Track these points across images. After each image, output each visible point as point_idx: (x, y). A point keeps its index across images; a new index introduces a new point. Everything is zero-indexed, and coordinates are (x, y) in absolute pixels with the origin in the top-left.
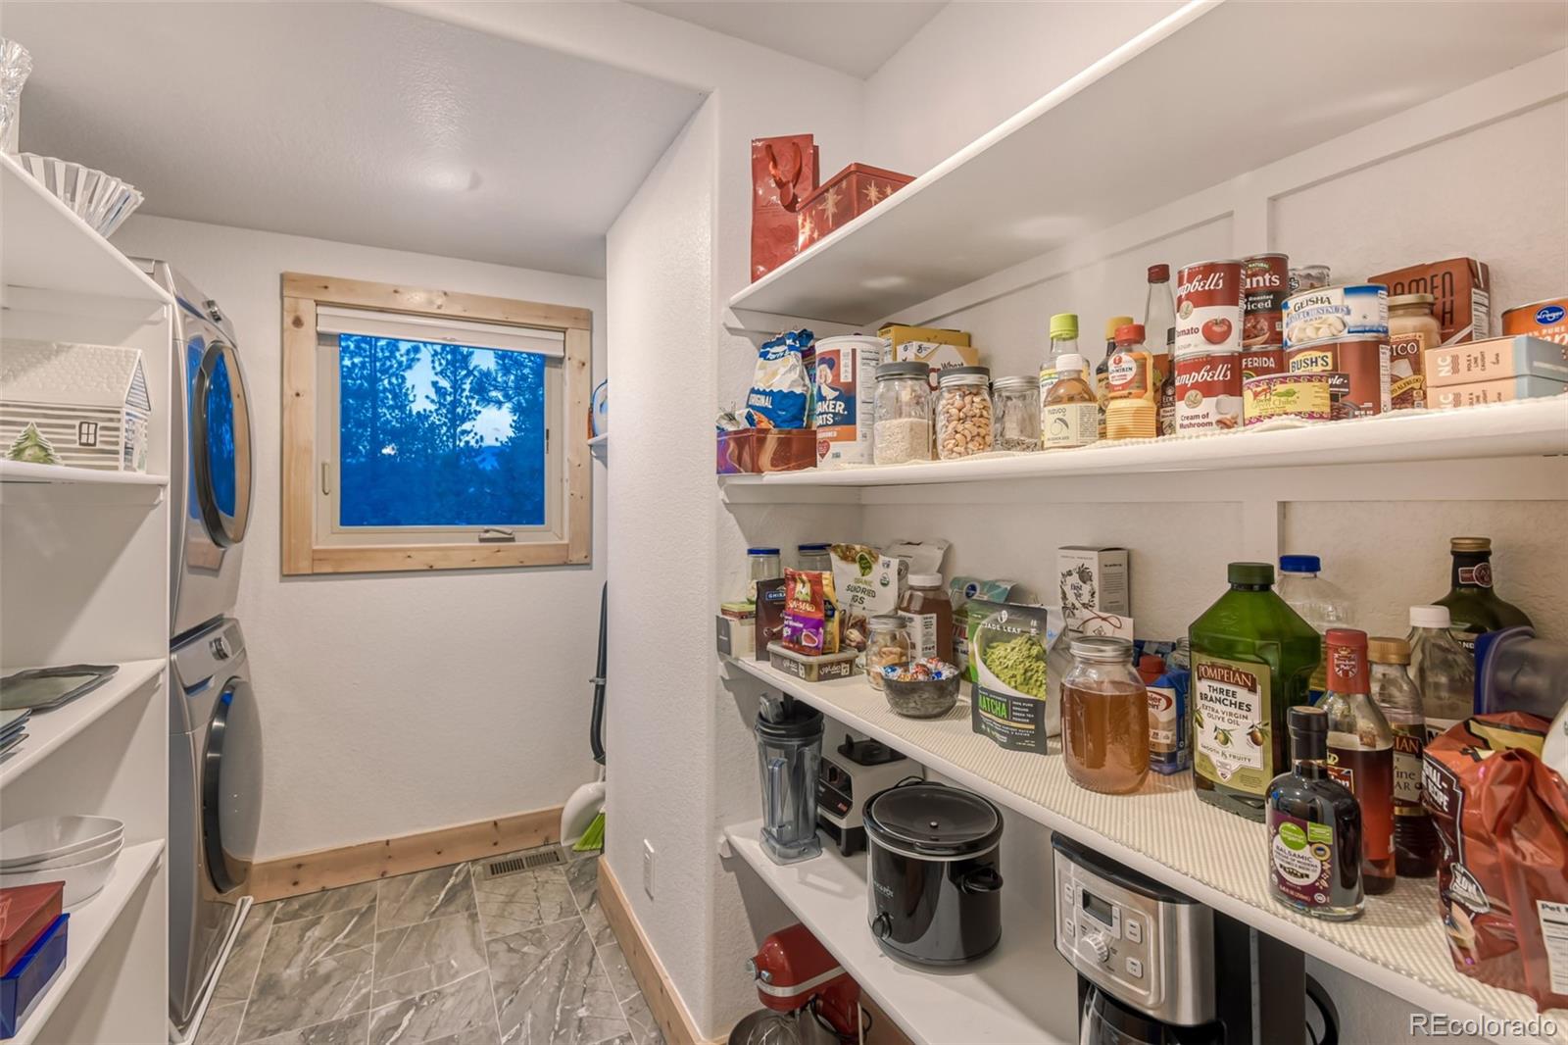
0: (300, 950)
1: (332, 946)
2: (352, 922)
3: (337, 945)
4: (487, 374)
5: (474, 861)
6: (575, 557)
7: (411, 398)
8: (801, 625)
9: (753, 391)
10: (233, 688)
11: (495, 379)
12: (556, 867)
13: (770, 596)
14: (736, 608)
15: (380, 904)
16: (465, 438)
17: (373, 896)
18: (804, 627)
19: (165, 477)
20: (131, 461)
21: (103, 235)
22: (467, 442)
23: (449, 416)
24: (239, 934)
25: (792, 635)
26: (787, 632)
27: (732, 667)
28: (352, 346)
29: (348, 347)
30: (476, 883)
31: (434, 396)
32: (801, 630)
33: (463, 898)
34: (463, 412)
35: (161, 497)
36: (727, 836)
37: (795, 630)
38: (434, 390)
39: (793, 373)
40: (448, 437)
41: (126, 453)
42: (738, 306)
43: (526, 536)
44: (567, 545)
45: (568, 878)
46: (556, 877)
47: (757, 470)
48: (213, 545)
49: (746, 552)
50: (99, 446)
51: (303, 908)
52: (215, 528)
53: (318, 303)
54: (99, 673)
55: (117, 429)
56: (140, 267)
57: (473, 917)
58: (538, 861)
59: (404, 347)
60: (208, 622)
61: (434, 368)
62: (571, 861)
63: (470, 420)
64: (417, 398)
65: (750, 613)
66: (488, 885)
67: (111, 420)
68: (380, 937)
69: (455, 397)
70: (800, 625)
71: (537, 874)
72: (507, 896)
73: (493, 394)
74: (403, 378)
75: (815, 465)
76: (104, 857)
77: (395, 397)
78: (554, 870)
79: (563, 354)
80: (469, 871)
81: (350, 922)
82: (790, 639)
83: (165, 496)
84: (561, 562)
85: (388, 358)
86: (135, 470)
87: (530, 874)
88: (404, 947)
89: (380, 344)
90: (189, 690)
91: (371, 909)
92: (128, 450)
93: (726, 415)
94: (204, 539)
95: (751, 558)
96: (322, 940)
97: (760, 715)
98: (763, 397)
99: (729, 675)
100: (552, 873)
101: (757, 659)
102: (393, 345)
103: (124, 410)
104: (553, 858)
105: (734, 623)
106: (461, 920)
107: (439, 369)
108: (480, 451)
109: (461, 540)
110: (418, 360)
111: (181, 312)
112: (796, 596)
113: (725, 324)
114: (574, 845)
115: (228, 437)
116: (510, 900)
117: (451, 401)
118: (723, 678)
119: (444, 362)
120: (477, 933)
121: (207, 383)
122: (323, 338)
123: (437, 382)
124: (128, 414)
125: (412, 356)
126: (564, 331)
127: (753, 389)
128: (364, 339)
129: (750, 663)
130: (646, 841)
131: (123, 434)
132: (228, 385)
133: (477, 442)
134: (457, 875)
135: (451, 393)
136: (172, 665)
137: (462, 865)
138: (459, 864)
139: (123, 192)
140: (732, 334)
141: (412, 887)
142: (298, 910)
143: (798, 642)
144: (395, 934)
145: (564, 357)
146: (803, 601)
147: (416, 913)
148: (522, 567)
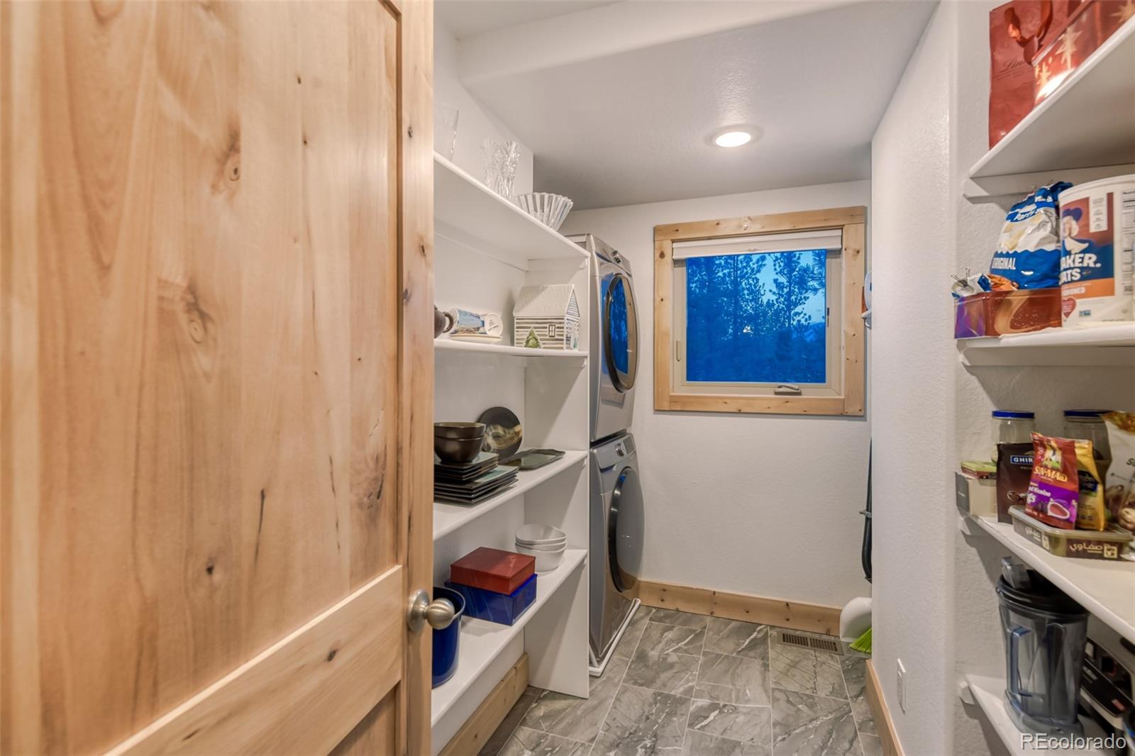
0: (660, 642)
1: (677, 647)
2: (690, 638)
3: (680, 648)
4: (806, 270)
5: (772, 627)
6: (851, 410)
7: (762, 292)
8: (1048, 494)
9: (997, 255)
10: (626, 473)
11: (812, 272)
12: (833, 655)
13: (1016, 460)
14: (974, 467)
15: (708, 632)
16: (797, 318)
17: (704, 626)
18: (1051, 497)
19: (587, 352)
20: (569, 344)
21: (554, 228)
22: (799, 321)
23: (786, 303)
24: (632, 619)
25: (1037, 502)
26: (1031, 499)
27: (971, 523)
28: (723, 262)
29: (721, 263)
30: (771, 643)
31: (775, 290)
32: (1047, 499)
33: (760, 650)
34: (796, 299)
35: (585, 363)
36: (968, 682)
37: (1041, 498)
38: (775, 285)
39: (1042, 230)
40: (784, 319)
41: (567, 340)
42: (978, 176)
43: (811, 392)
44: (844, 400)
45: (843, 667)
46: (832, 662)
47: (991, 332)
48: (615, 389)
49: (991, 414)
50: (556, 337)
51: (666, 617)
52: (616, 381)
53: (673, 241)
54: (557, 454)
55: (563, 328)
56: (571, 240)
57: (766, 666)
58: (819, 645)
59: (755, 258)
60: (618, 432)
61: (775, 269)
62: (847, 655)
63: (801, 304)
64: (766, 292)
65: (991, 474)
66: (779, 647)
67: (560, 323)
68: (705, 654)
69: (790, 289)
70: (1044, 493)
71: (817, 654)
72: (791, 661)
73: (811, 283)
74: (758, 280)
75: (1060, 325)
76: (557, 551)
77: (751, 292)
78: (832, 657)
79: (840, 247)
80: (767, 633)
81: (689, 636)
82: (1035, 507)
83: (587, 363)
84: (838, 413)
85: (745, 267)
86: (572, 349)
87: (812, 652)
88: (717, 668)
89: (739, 258)
90: (603, 470)
91: (702, 633)
92: (568, 339)
93: (960, 281)
94: (609, 385)
95: (999, 421)
96: (672, 641)
97: (1002, 579)
98: (1005, 260)
99: (971, 531)
100: (830, 658)
101: (1000, 521)
102: (748, 257)
103: (566, 318)
104: (832, 647)
105: (973, 481)
106: (756, 665)
107: (778, 270)
108: (807, 328)
109: (761, 392)
110: (765, 265)
111: (598, 261)
112: (1045, 463)
113: (964, 195)
114: (851, 643)
115: (624, 328)
116: (794, 665)
117: (787, 292)
118: (964, 533)
119: (782, 264)
120: (767, 679)
121: (610, 298)
122: (677, 262)
123: (777, 279)
124: (568, 319)
125: (760, 263)
126: (841, 228)
127: (997, 252)
128: (730, 257)
129: (990, 522)
130: (899, 660)
131: (565, 330)
132: (624, 300)
133: (806, 320)
134: (759, 632)
135: (787, 286)
136: (592, 455)
137: (763, 626)
138: (761, 625)
139: (564, 201)
140: (973, 203)
141: (728, 628)
142: (662, 617)
143: (1043, 511)
144: (713, 656)
145: (842, 248)
146: (1053, 469)
147: (728, 647)
148: (805, 415)
